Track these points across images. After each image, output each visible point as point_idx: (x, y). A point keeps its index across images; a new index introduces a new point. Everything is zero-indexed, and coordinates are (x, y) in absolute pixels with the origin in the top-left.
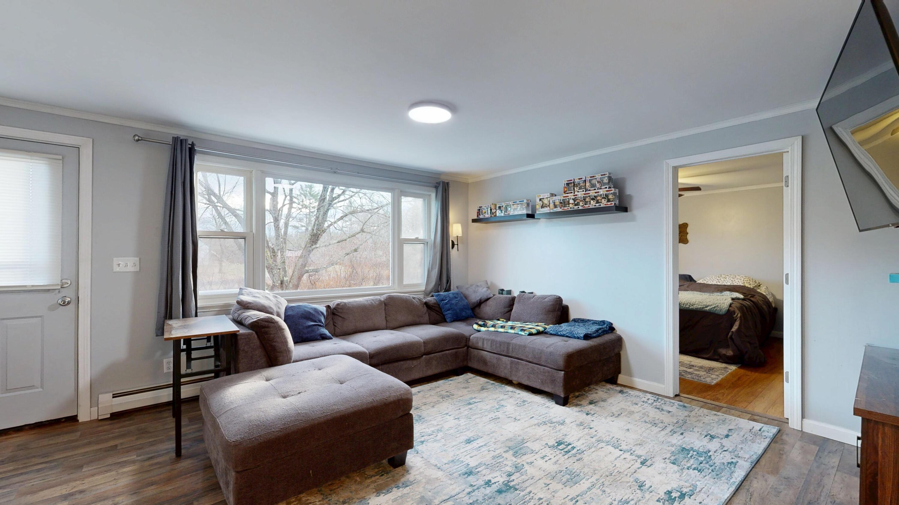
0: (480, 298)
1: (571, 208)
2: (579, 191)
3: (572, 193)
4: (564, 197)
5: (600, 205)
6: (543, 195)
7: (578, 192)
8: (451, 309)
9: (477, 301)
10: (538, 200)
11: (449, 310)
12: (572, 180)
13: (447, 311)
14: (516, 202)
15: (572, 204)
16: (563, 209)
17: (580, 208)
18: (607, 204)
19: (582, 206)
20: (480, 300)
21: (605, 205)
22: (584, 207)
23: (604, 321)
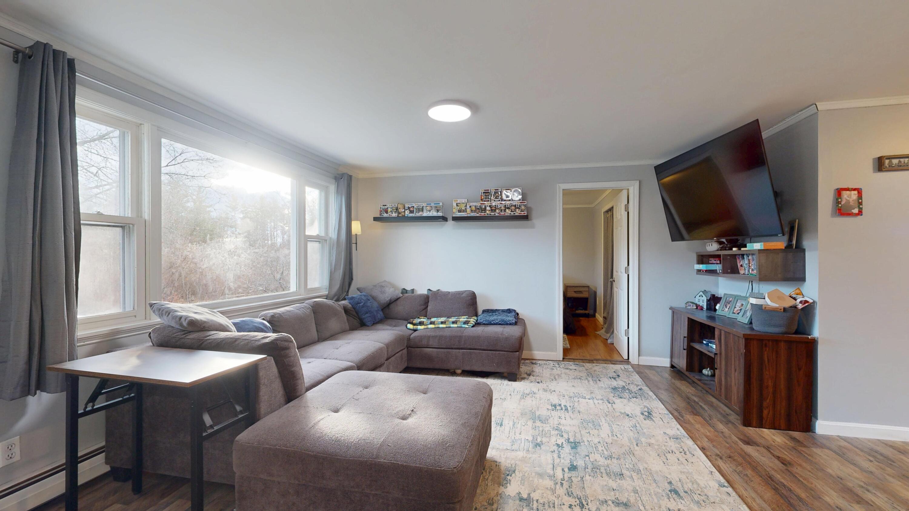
0: (389, 298)
1: (487, 214)
2: (496, 200)
3: (489, 201)
4: (481, 204)
5: (515, 214)
6: (460, 200)
7: (494, 201)
8: (369, 311)
9: (387, 302)
10: (455, 205)
11: (367, 313)
12: (489, 190)
13: (366, 314)
14: (431, 204)
15: (489, 210)
16: (480, 215)
17: (497, 215)
18: (521, 214)
19: (499, 213)
20: (390, 300)
21: (519, 214)
22: (500, 214)
23: (510, 309)
